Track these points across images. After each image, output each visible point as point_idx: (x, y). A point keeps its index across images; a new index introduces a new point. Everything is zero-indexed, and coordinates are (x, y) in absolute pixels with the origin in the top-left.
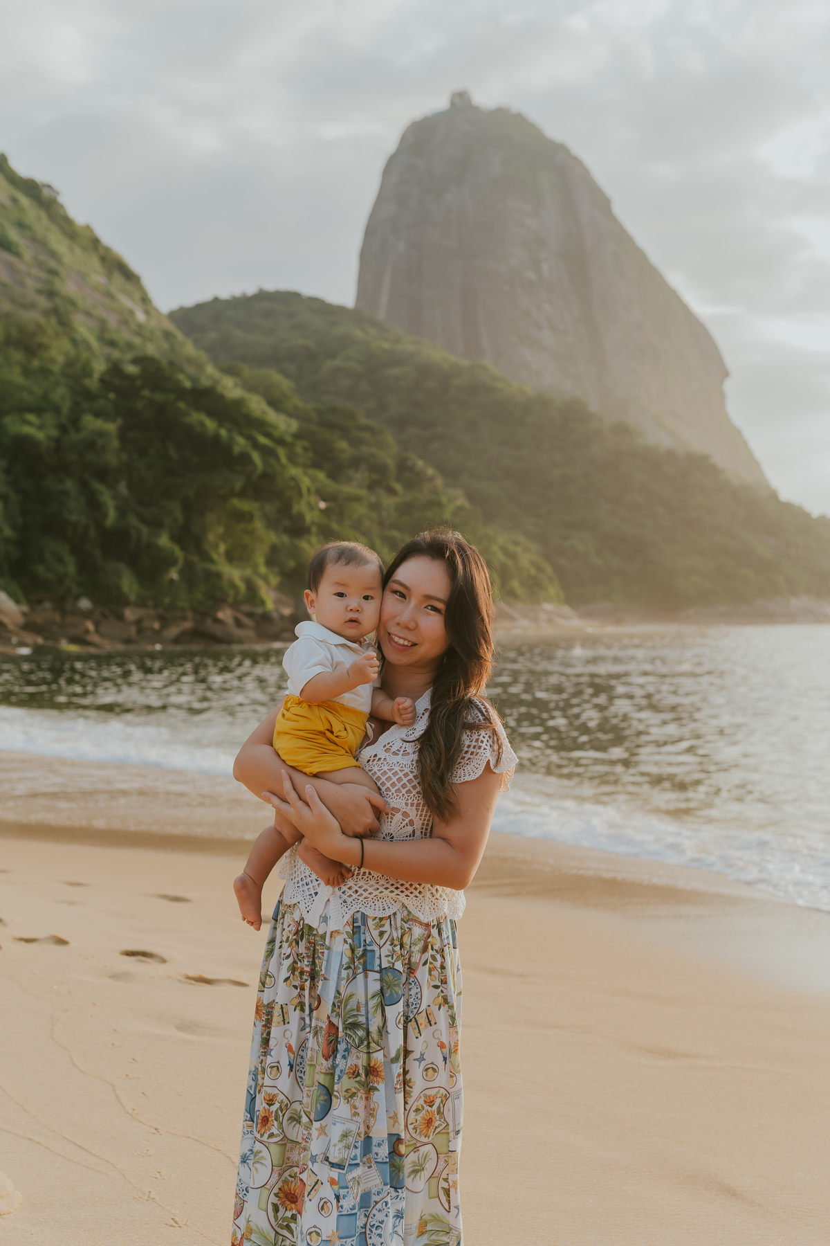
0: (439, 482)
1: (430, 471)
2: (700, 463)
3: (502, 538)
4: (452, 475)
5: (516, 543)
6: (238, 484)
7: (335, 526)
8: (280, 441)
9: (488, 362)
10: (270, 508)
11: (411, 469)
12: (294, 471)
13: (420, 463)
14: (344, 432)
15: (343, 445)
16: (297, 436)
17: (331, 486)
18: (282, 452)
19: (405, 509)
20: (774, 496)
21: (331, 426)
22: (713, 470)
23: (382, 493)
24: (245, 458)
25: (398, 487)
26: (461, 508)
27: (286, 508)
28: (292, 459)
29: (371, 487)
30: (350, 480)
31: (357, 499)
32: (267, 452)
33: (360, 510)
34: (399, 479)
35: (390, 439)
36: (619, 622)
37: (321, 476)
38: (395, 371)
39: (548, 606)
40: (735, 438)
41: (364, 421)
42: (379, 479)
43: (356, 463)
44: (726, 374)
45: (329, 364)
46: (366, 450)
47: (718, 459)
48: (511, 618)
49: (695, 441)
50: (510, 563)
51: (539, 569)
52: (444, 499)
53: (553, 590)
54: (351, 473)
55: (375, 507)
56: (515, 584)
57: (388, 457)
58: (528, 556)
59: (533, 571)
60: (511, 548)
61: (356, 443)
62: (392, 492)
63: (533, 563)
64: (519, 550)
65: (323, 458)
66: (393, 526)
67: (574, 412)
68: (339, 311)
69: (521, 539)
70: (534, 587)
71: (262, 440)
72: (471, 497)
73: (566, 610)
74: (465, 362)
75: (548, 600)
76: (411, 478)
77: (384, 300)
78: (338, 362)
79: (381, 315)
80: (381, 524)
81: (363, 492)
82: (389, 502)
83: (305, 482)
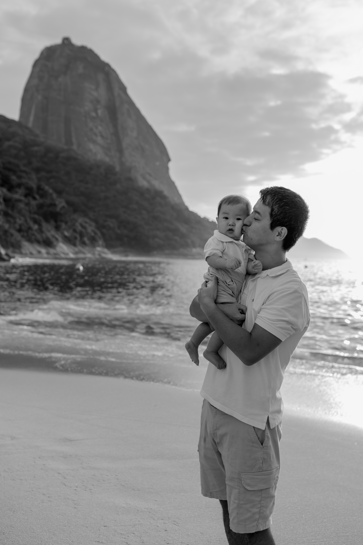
0: (55, 196)
1: (51, 191)
2: (159, 194)
3: (81, 220)
4: (59, 193)
5: (86, 222)
7: (10, 212)
9: (75, 147)
11: (43, 189)
13: (47, 188)
14: (14, 172)
15: (14, 178)
17: (9, 195)
19: (40, 206)
20: (187, 209)
21: (9, 170)
22: (164, 197)
23: (30, 199)
25: (37, 197)
26: (63, 207)
29: (26, 196)
30: (16, 192)
31: (20, 201)
33: (21, 205)
34: (38, 193)
35: (34, 176)
36: (127, 256)
37: (5, 190)
38: (36, 148)
39: (99, 249)
40: (172, 185)
41: (23, 168)
42: (29, 193)
43: (19, 186)
44: (169, 160)
45: (7, 144)
46: (24, 181)
47: (166, 193)
48: (84, 253)
49: (157, 185)
50: (83, 230)
51: (95, 233)
52: (57, 203)
53: (101, 242)
54: (17, 190)
55: (28, 204)
56: (86, 239)
57: (33, 185)
58: (91, 228)
59: (93, 234)
60: (84, 224)
61: (20, 177)
62: (34, 198)
63: (93, 231)
64: (87, 225)
65: (5, 182)
66: (35, 213)
67: (110, 170)
68: (13, 121)
69: (88, 220)
70: (93, 241)
72: (68, 202)
73: (106, 250)
74: (66, 147)
75: (99, 246)
76: (43, 194)
77: (32, 118)
78: (11, 143)
79: (30, 125)
80: (30, 212)
81: (23, 198)
82: (34, 203)
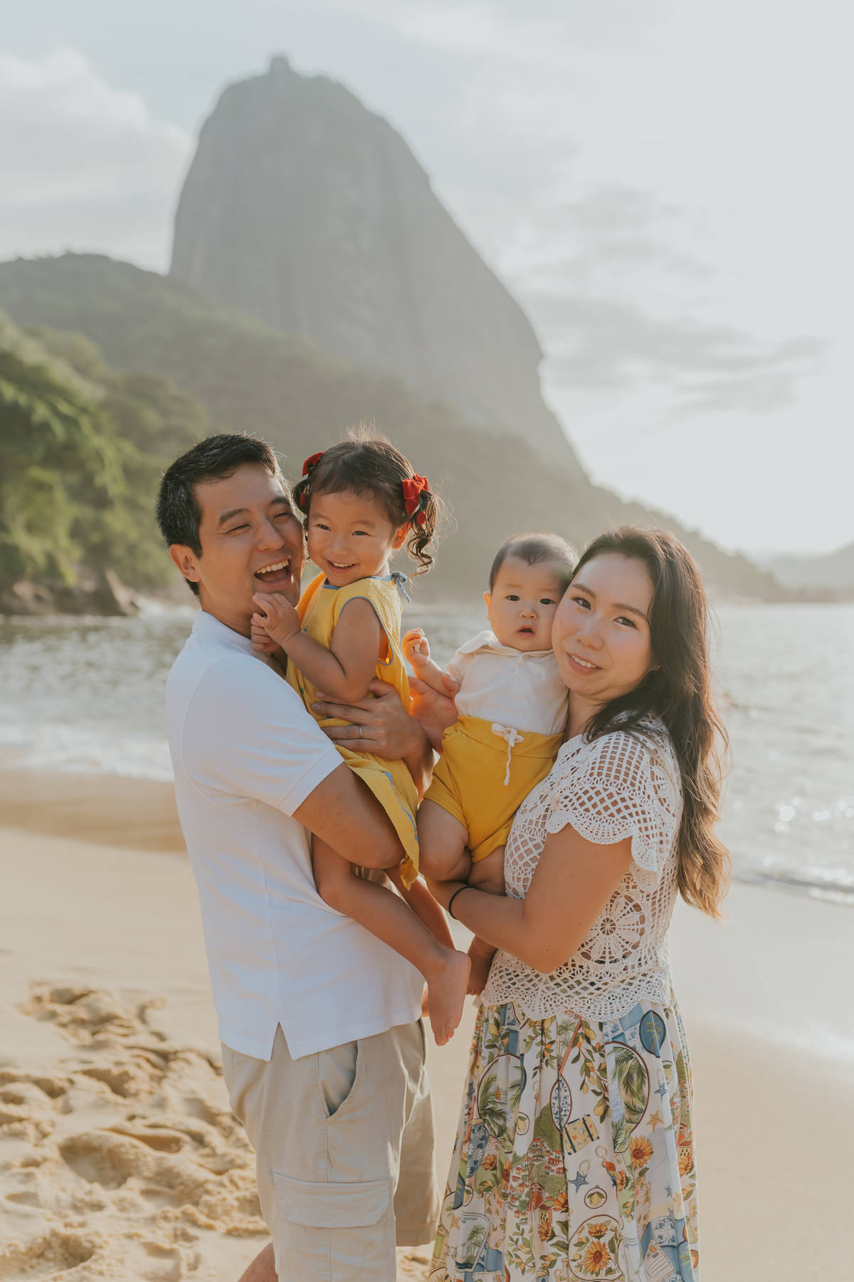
6: (39, 451)
8: (84, 410)
9: (304, 336)
10: (74, 478)
12: (97, 442)
14: (152, 401)
15: (151, 415)
16: (104, 405)
17: (137, 457)
18: (85, 424)
20: (587, 479)
21: (140, 395)
22: (528, 453)
24: (45, 427)
27: (89, 479)
28: (97, 428)
30: (158, 451)
32: (70, 422)
35: (200, 410)
37: (126, 446)
40: (550, 422)
41: (174, 391)
43: (164, 435)
44: (541, 357)
46: (175, 421)
47: (532, 440)
49: (511, 422)
54: (159, 444)
57: (199, 430)
61: (165, 413)
65: (128, 427)
67: (390, 390)
68: (152, 276)
71: (64, 408)
74: (281, 335)
77: (198, 265)
79: (195, 282)
83: (110, 454)
